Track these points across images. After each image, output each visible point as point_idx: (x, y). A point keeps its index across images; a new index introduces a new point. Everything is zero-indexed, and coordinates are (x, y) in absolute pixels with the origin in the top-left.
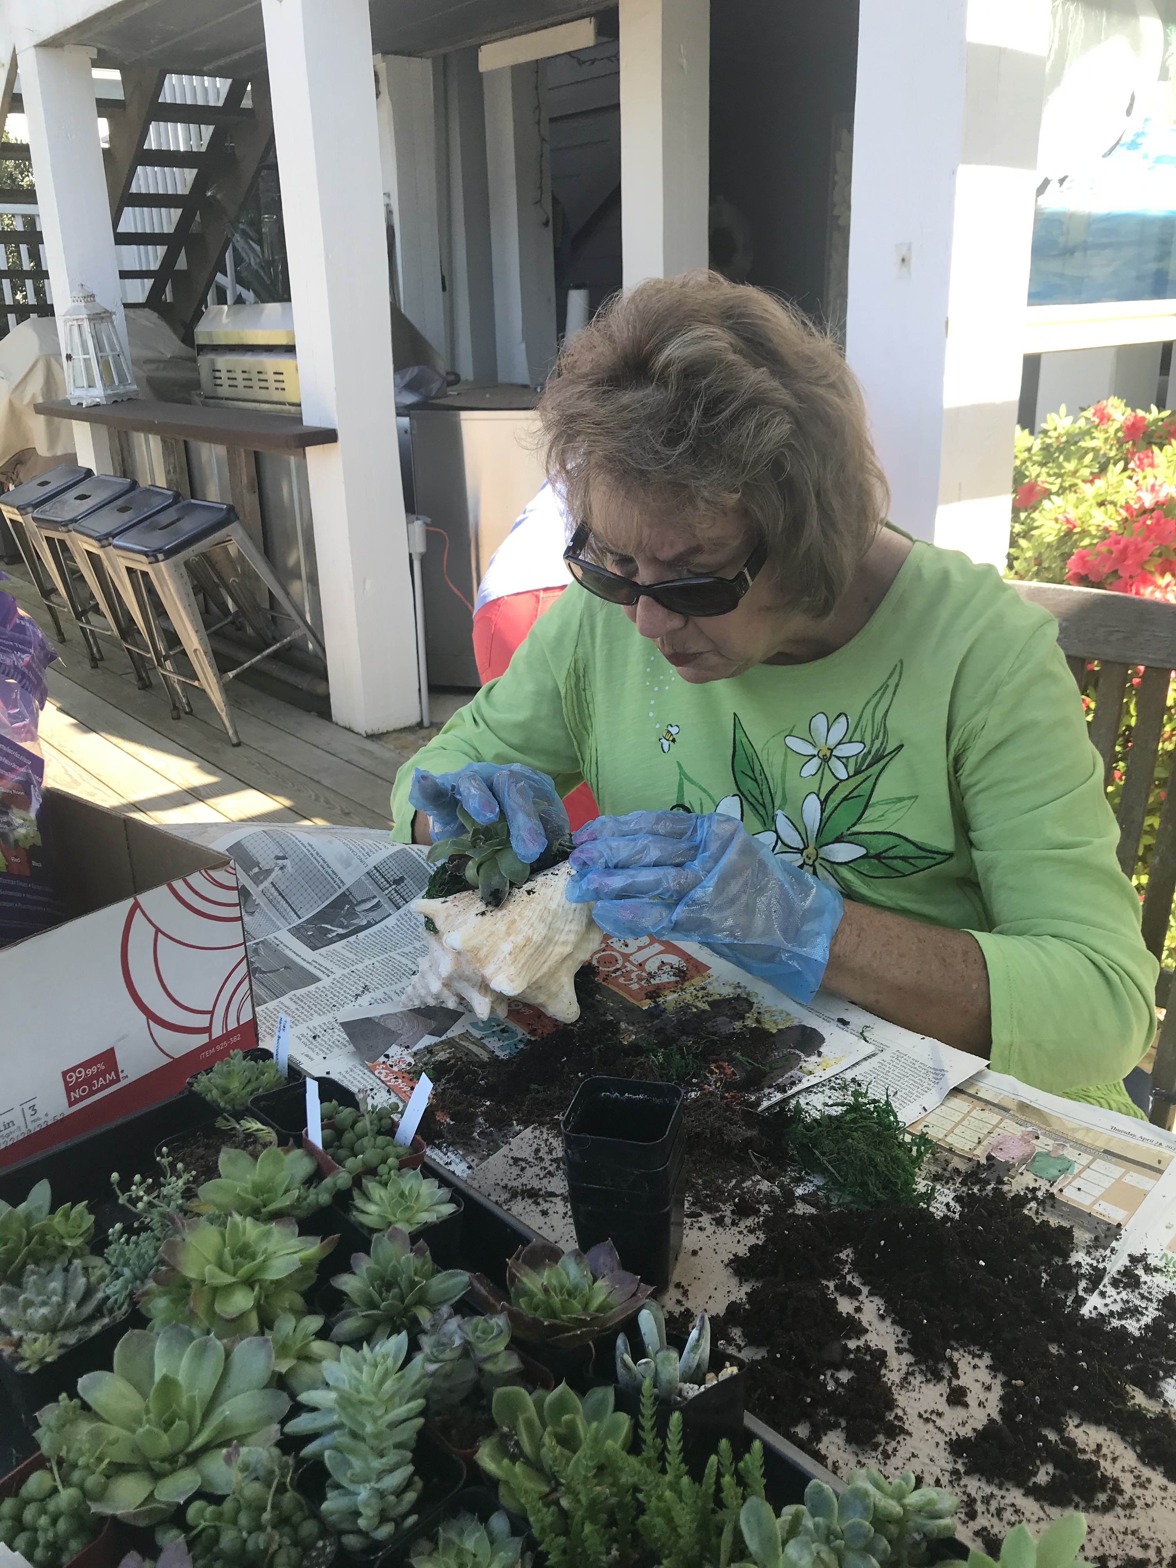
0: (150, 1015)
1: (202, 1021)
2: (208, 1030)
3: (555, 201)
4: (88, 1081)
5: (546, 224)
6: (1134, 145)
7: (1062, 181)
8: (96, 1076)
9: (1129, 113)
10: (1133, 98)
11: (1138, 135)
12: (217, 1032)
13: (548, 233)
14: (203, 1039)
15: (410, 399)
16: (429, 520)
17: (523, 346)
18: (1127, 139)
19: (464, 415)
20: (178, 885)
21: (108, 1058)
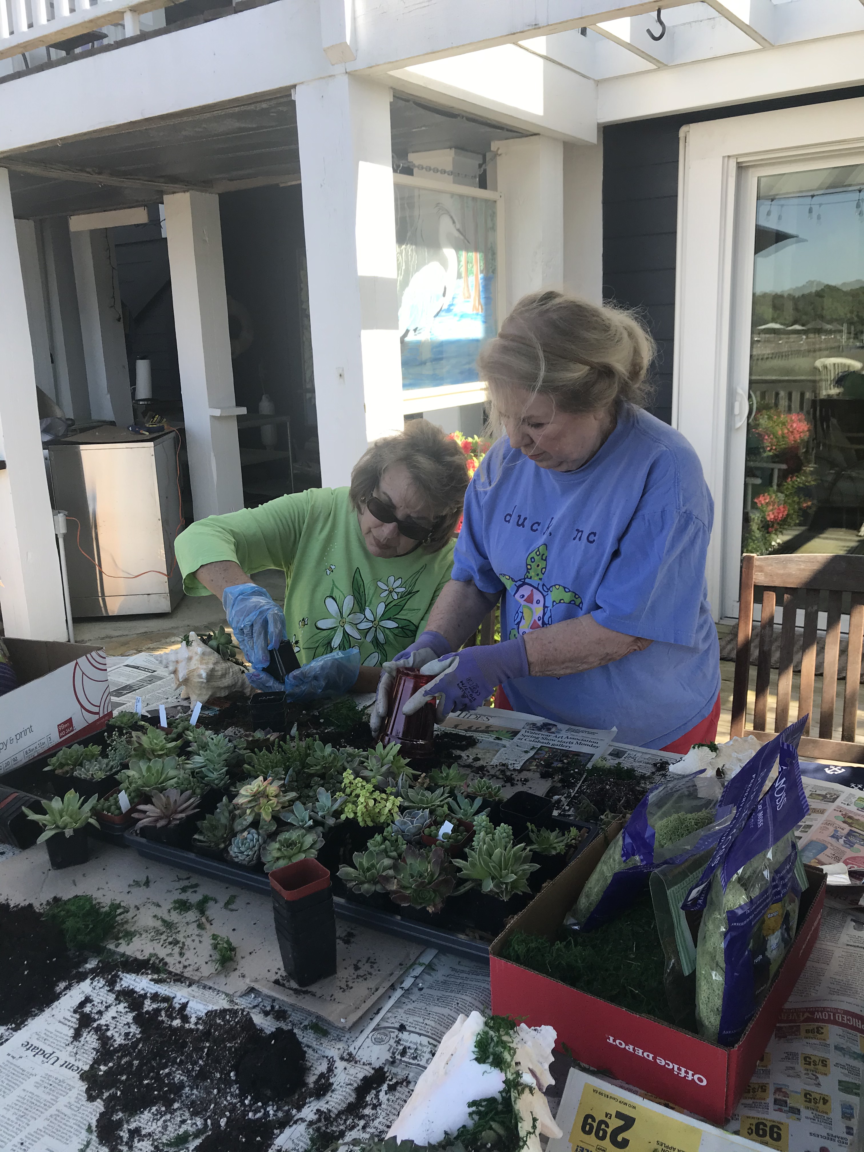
0: (82, 706)
1: (96, 710)
2: (98, 713)
3: (123, 305)
4: (65, 729)
5: (119, 320)
6: (448, 310)
7: (415, 330)
8: (67, 728)
9: (444, 295)
10: (445, 288)
11: (450, 305)
12: (101, 715)
13: (121, 325)
14: (97, 717)
15: (48, 438)
16: (66, 513)
17: (109, 396)
18: (445, 307)
19: (82, 447)
20: (88, 656)
21: (70, 721)
